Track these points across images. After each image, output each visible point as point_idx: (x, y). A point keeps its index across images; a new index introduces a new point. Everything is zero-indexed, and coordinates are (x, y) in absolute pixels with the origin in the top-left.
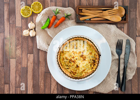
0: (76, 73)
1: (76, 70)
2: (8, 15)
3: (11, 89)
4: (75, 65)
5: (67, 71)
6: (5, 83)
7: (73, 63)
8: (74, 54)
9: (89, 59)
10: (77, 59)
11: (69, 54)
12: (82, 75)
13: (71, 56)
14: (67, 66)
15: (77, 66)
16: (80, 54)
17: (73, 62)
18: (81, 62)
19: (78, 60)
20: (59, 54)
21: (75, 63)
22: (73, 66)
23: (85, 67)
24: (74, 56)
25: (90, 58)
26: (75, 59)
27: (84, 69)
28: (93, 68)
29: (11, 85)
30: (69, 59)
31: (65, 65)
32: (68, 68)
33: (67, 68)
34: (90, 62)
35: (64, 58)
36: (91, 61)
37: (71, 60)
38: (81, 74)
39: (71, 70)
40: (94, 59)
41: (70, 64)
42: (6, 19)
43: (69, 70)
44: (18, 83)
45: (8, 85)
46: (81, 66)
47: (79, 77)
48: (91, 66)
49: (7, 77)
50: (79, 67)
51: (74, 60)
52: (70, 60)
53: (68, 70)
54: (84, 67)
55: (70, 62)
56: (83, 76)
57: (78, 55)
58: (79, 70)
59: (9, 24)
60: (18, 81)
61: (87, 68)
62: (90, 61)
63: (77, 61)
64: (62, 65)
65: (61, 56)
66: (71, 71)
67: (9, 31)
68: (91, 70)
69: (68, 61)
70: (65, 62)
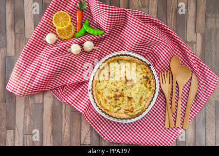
0: (132, 108)
1: (131, 105)
2: (12, 19)
3: (17, 137)
4: (126, 99)
5: (120, 113)
6: (8, 128)
7: (121, 98)
8: (115, 85)
9: (139, 79)
10: (123, 90)
11: (109, 89)
12: (143, 105)
13: (113, 90)
14: (116, 106)
15: (129, 98)
16: (123, 81)
17: (120, 96)
18: (131, 89)
19: (125, 90)
20: (95, 98)
21: (123, 96)
22: (123, 101)
23: (140, 93)
24: (118, 88)
25: (139, 77)
26: (120, 91)
27: (140, 96)
28: (150, 88)
29: (16, 131)
30: (113, 95)
31: (112, 107)
32: (119, 108)
33: (118, 110)
34: (142, 83)
35: (105, 100)
36: (143, 80)
37: (116, 96)
38: (141, 105)
39: (124, 108)
40: (145, 76)
41: (118, 102)
42: (9, 26)
43: (122, 111)
44: (29, 128)
45: (12, 131)
46: (133, 95)
47: (140, 111)
48: (147, 87)
49: (11, 118)
50: (131, 98)
51: (120, 94)
52: (114, 97)
53: (120, 111)
54: (137, 93)
55: (116, 99)
56: (145, 106)
57: (120, 83)
58: (134, 102)
59: (15, 34)
60: (27, 124)
61: (144, 92)
62: (141, 81)
63: (124, 92)
64: (108, 111)
65: (101, 99)
66: (125, 110)
67: (13, 45)
68: (150, 92)
69: (113, 99)
70: (109, 103)
